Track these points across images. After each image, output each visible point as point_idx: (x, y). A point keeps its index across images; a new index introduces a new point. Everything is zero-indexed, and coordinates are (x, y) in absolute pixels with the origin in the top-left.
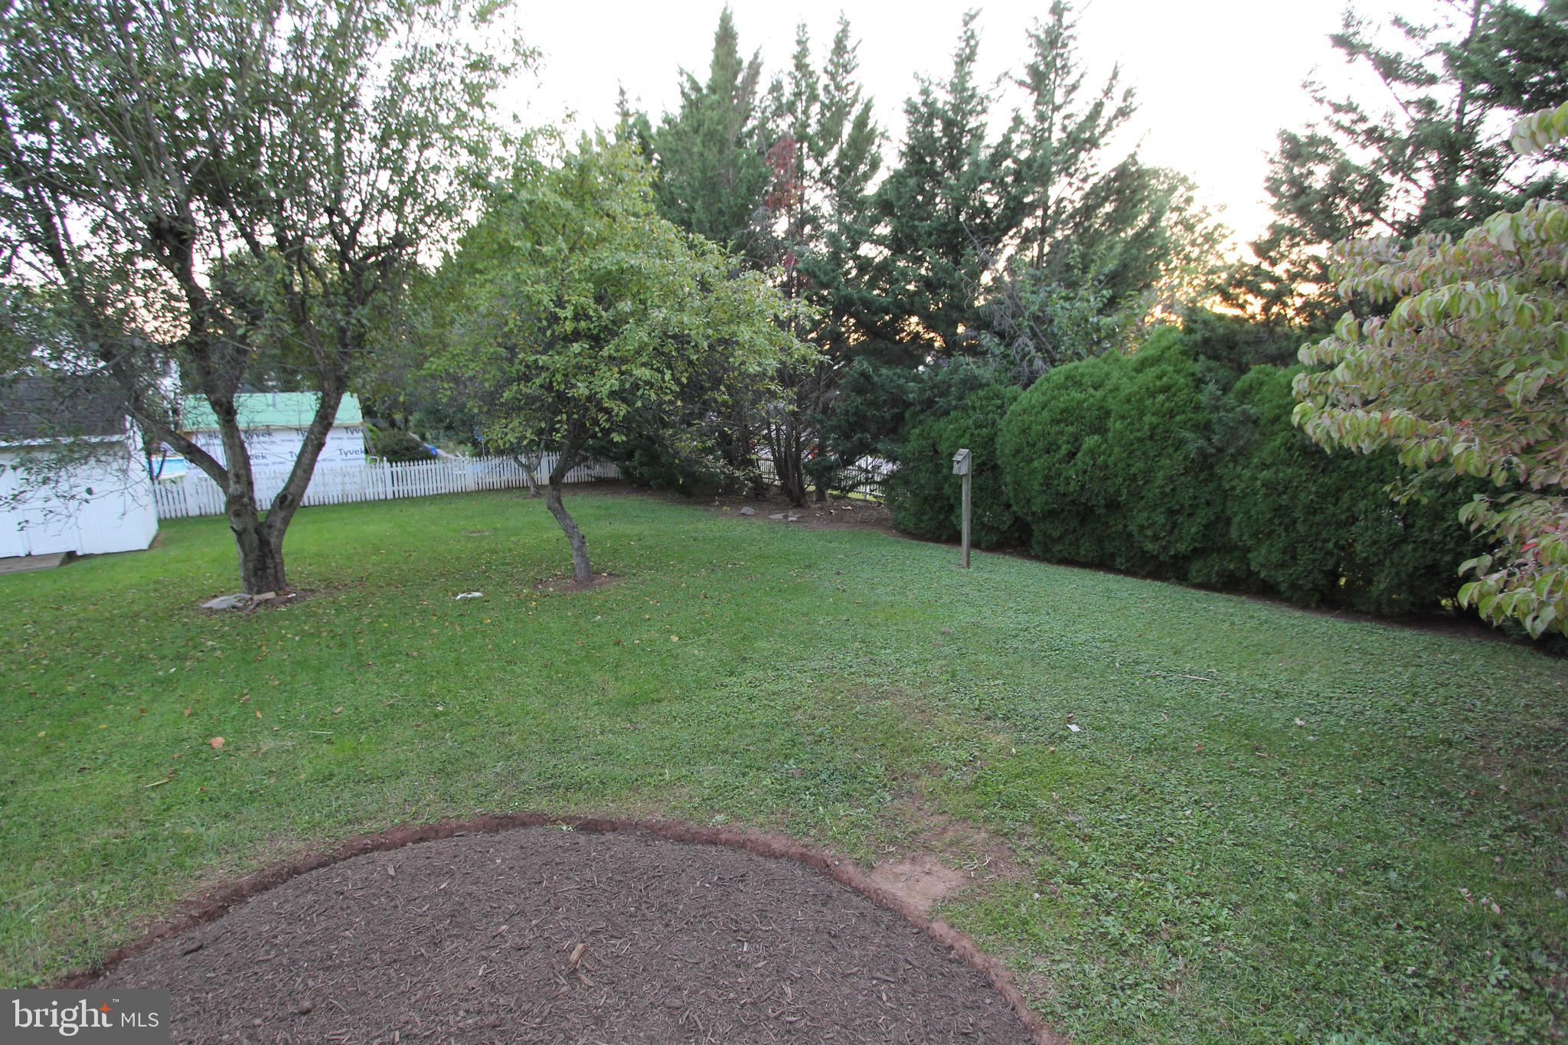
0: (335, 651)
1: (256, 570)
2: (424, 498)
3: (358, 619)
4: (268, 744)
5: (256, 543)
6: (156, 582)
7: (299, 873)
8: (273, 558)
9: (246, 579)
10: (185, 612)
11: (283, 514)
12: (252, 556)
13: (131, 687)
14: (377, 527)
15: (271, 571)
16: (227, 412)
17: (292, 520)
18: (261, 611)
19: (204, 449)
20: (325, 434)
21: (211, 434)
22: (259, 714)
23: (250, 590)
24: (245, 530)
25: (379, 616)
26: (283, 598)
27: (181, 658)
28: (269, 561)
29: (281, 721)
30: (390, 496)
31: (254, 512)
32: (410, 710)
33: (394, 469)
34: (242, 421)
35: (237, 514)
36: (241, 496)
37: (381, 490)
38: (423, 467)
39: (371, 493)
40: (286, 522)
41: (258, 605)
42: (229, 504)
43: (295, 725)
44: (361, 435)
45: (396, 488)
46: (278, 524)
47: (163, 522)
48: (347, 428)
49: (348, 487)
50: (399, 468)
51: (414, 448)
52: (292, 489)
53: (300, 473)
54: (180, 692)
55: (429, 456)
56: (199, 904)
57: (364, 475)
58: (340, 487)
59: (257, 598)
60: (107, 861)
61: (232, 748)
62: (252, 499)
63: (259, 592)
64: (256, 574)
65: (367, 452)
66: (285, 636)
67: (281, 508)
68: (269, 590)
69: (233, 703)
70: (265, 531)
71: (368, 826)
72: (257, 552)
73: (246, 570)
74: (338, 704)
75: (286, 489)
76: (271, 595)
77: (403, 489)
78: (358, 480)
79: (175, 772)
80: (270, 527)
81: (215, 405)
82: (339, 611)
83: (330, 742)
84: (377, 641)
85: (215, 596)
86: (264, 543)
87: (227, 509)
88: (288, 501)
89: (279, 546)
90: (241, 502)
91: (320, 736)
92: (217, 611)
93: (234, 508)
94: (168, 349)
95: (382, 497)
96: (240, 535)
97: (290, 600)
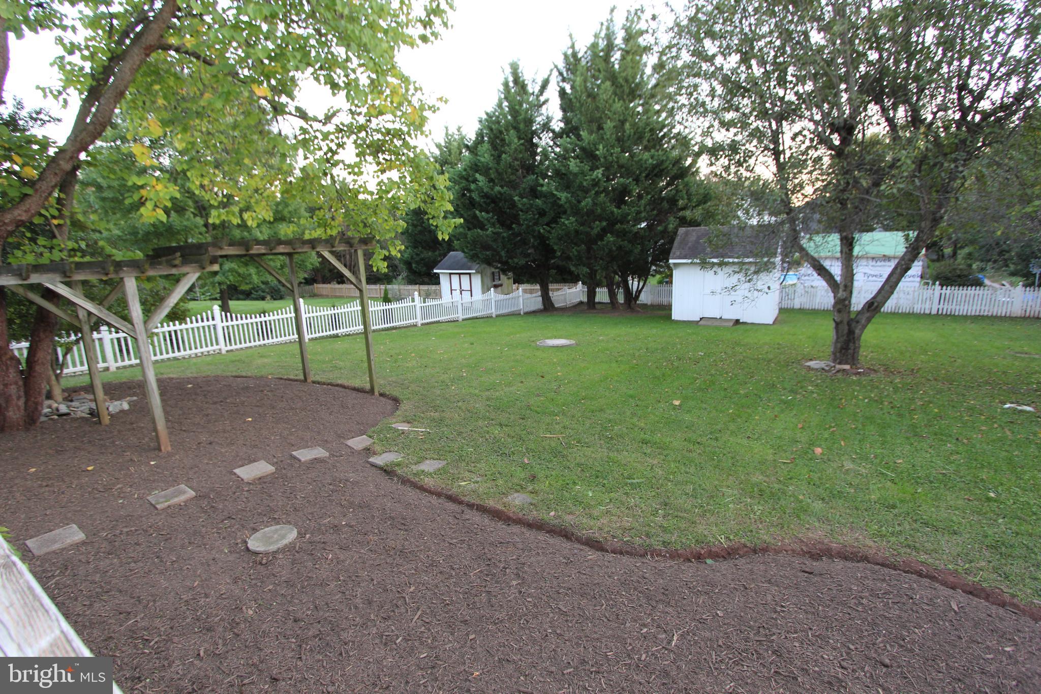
0: (894, 417)
1: (842, 348)
2: (965, 318)
3: (913, 399)
4: (849, 465)
5: (846, 331)
6: (778, 344)
7: (869, 562)
8: (854, 343)
9: (834, 353)
10: (795, 365)
11: (868, 315)
12: (842, 339)
13: (769, 400)
14: (923, 334)
15: (851, 351)
16: (848, 243)
17: (874, 320)
18: (840, 375)
19: (828, 268)
20: (913, 261)
21: (833, 258)
22: (842, 443)
23: (834, 361)
24: (841, 322)
25: (930, 402)
26: (854, 371)
27: (793, 392)
28: (851, 344)
29: (857, 453)
30: (934, 312)
31: (849, 312)
32: (962, 485)
33: (943, 291)
34: (856, 250)
35: (839, 311)
36: (844, 300)
37: (927, 306)
38: (971, 291)
39: (917, 308)
40: (869, 320)
41: (838, 371)
42: (836, 304)
43: (867, 459)
45: (941, 307)
46: (863, 321)
47: (782, 310)
49: (901, 302)
50: (948, 291)
51: (966, 276)
52: (879, 299)
53: (887, 287)
54: (795, 412)
55: (978, 283)
56: (807, 545)
57: (916, 294)
59: (838, 367)
60: (761, 493)
61: (826, 457)
62: (850, 302)
63: (840, 363)
64: (840, 352)
65: (922, 277)
66: (856, 397)
67: (868, 311)
68: (846, 363)
69: (825, 430)
70: (854, 324)
71: (923, 557)
72: (845, 337)
73: (835, 347)
74: (899, 457)
75: (874, 298)
76: (847, 367)
77: (947, 308)
78: (910, 297)
79: (794, 458)
80: (858, 322)
81: (843, 239)
82: (896, 390)
83: (892, 481)
84: (929, 421)
85: (811, 360)
86: (851, 332)
87: (834, 306)
88: (873, 306)
89: (860, 336)
90: (842, 304)
91: (887, 475)
92: (813, 369)
93: (839, 306)
95: (927, 312)
96: (837, 324)
97: (859, 373)
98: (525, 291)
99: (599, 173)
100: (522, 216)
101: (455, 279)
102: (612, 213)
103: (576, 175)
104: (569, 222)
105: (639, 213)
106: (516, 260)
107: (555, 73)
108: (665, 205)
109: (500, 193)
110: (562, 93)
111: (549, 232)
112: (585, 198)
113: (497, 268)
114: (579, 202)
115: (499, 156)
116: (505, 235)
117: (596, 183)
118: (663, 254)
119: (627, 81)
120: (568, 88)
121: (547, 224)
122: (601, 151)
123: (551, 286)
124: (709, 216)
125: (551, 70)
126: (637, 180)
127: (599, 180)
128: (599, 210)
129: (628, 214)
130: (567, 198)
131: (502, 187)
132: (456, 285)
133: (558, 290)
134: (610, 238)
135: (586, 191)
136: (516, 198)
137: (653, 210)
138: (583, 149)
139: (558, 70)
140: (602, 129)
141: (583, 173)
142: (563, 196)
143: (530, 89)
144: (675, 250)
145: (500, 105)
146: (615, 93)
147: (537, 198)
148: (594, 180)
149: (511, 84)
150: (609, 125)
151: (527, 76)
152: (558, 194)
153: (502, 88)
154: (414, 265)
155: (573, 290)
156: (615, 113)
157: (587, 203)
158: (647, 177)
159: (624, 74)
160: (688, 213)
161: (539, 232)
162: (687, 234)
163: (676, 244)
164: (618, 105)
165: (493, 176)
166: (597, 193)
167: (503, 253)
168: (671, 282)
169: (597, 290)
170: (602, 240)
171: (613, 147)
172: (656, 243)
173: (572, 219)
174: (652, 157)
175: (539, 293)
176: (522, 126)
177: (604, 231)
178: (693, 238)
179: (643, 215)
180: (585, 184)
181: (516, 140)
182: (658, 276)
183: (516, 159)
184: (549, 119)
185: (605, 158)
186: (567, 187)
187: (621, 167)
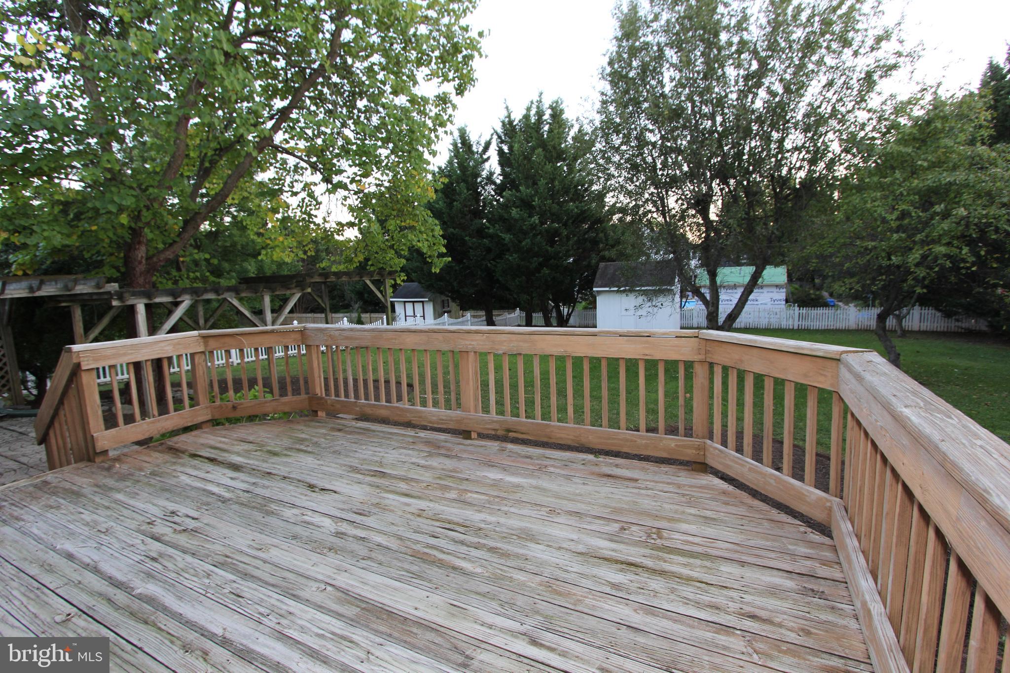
2: (818, 330)
11: (729, 323)
16: (713, 275)
21: (705, 285)
30: (796, 327)
31: (717, 321)
33: (801, 311)
34: (718, 280)
35: (710, 321)
36: (714, 314)
37: (791, 323)
38: (820, 311)
39: (784, 324)
40: (730, 326)
42: (708, 316)
44: (784, 290)
45: (800, 323)
46: (726, 327)
48: (777, 286)
49: (772, 320)
50: (804, 311)
51: (817, 300)
55: (825, 305)
57: (782, 314)
58: (767, 320)
62: (717, 315)
65: (786, 300)
67: (729, 320)
77: (805, 324)
78: (778, 316)
81: (709, 272)
87: (707, 318)
88: (733, 317)
90: (713, 317)
93: (710, 317)
94: (695, 247)
95: (791, 327)
98: (471, 316)
99: (535, 219)
100: (472, 252)
101: (409, 307)
102: (547, 251)
103: (516, 220)
104: (513, 258)
105: (568, 251)
106: (466, 289)
107: (495, 137)
108: (588, 245)
109: (452, 233)
110: (501, 152)
111: (495, 266)
112: (525, 239)
113: (448, 296)
114: (520, 242)
115: (451, 203)
116: (457, 268)
117: (533, 227)
118: (588, 284)
119: (554, 148)
120: (505, 148)
121: (493, 260)
122: (536, 202)
123: (495, 312)
124: (622, 256)
125: (492, 135)
126: (565, 225)
127: (536, 225)
128: (536, 249)
129: (560, 252)
130: (510, 239)
131: (454, 228)
132: (410, 312)
133: (499, 315)
134: (546, 271)
135: (525, 233)
136: (467, 238)
137: (578, 248)
138: (522, 200)
139: (497, 134)
140: (537, 184)
141: (524, 220)
142: (507, 237)
143: (474, 149)
144: (597, 280)
145: (450, 162)
146: (545, 157)
147: (484, 238)
148: (532, 225)
149: (460, 145)
150: (542, 182)
151: (473, 138)
152: (503, 235)
153: (451, 147)
154: (366, 295)
155: (512, 315)
156: (546, 173)
157: (527, 243)
158: (573, 223)
159: (552, 143)
160: (606, 253)
161: (486, 265)
162: (606, 267)
163: (598, 275)
164: (549, 167)
165: (446, 220)
166: (535, 235)
167: (455, 284)
168: (595, 308)
169: (534, 315)
170: (539, 272)
171: (546, 199)
172: (582, 274)
173: (515, 256)
174: (577, 207)
175: (484, 318)
176: (470, 179)
177: (541, 265)
178: (611, 271)
179: (571, 253)
180: (524, 227)
181: (465, 191)
182: (584, 303)
183: (465, 206)
184: (492, 174)
185: (540, 207)
186: (509, 230)
187: (553, 214)
